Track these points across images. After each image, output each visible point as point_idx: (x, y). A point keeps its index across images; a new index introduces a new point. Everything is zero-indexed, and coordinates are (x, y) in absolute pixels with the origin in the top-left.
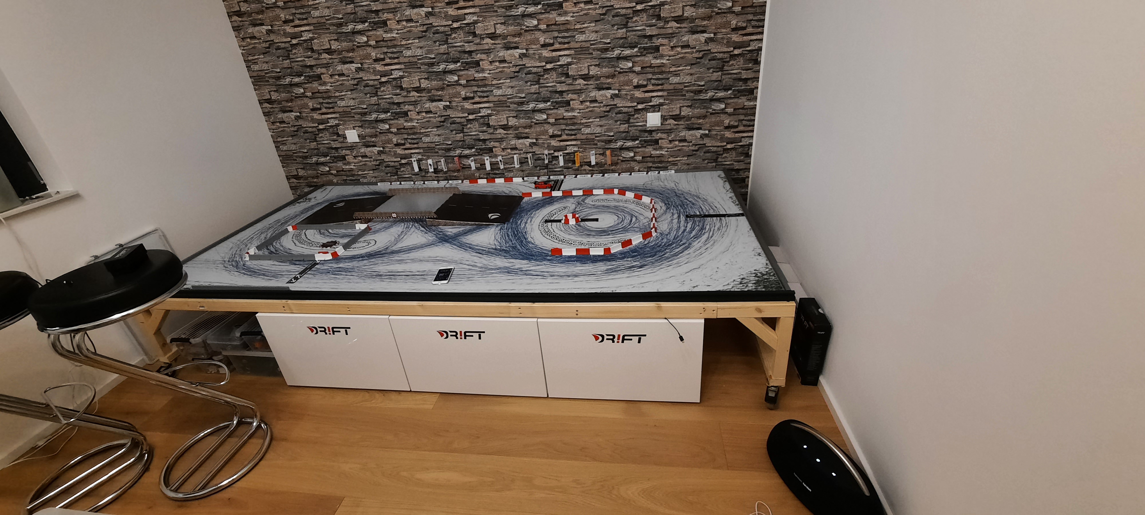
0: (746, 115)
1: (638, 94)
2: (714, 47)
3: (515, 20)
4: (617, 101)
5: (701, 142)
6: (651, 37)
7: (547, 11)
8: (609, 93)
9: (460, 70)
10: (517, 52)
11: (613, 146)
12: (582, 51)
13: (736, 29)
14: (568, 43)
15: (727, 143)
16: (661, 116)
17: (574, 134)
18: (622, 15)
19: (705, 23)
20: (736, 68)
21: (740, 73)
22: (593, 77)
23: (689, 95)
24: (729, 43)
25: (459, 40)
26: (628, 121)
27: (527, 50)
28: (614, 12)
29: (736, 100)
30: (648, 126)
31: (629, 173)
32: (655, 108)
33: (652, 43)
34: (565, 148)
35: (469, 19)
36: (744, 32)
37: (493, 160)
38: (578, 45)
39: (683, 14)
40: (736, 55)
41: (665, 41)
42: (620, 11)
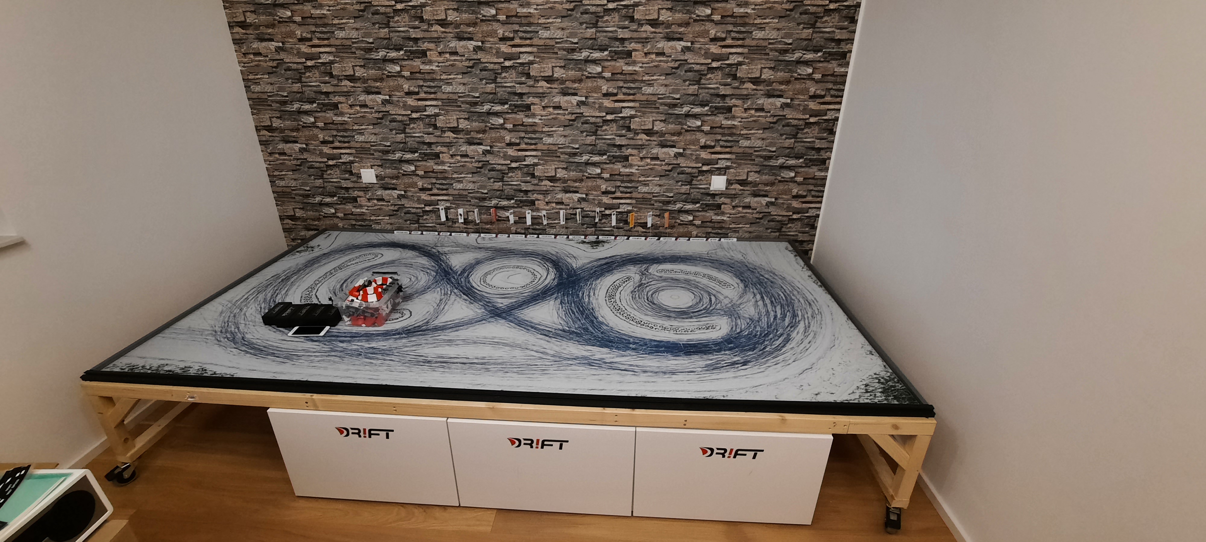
0: (816, 185)
1: (704, 155)
2: (789, 113)
3: (576, 64)
4: (681, 161)
5: (767, 210)
6: (724, 97)
7: (614, 59)
8: (672, 151)
9: (508, 113)
10: (575, 99)
11: (671, 207)
12: (648, 105)
13: (814, 97)
14: (634, 94)
15: (794, 213)
16: (727, 179)
17: (629, 193)
18: (695, 71)
19: (783, 87)
20: (810, 136)
21: (814, 142)
22: (657, 132)
23: (758, 160)
24: (805, 110)
25: (509, 80)
26: (690, 183)
27: (586, 98)
28: (686, 67)
29: (806, 169)
30: (711, 189)
31: (687, 238)
32: (721, 171)
33: (724, 103)
34: (618, 206)
35: (525, 58)
36: (822, 100)
37: (535, 214)
38: (644, 98)
39: (761, 75)
40: (811, 123)
41: (739, 102)
42: (693, 66)
